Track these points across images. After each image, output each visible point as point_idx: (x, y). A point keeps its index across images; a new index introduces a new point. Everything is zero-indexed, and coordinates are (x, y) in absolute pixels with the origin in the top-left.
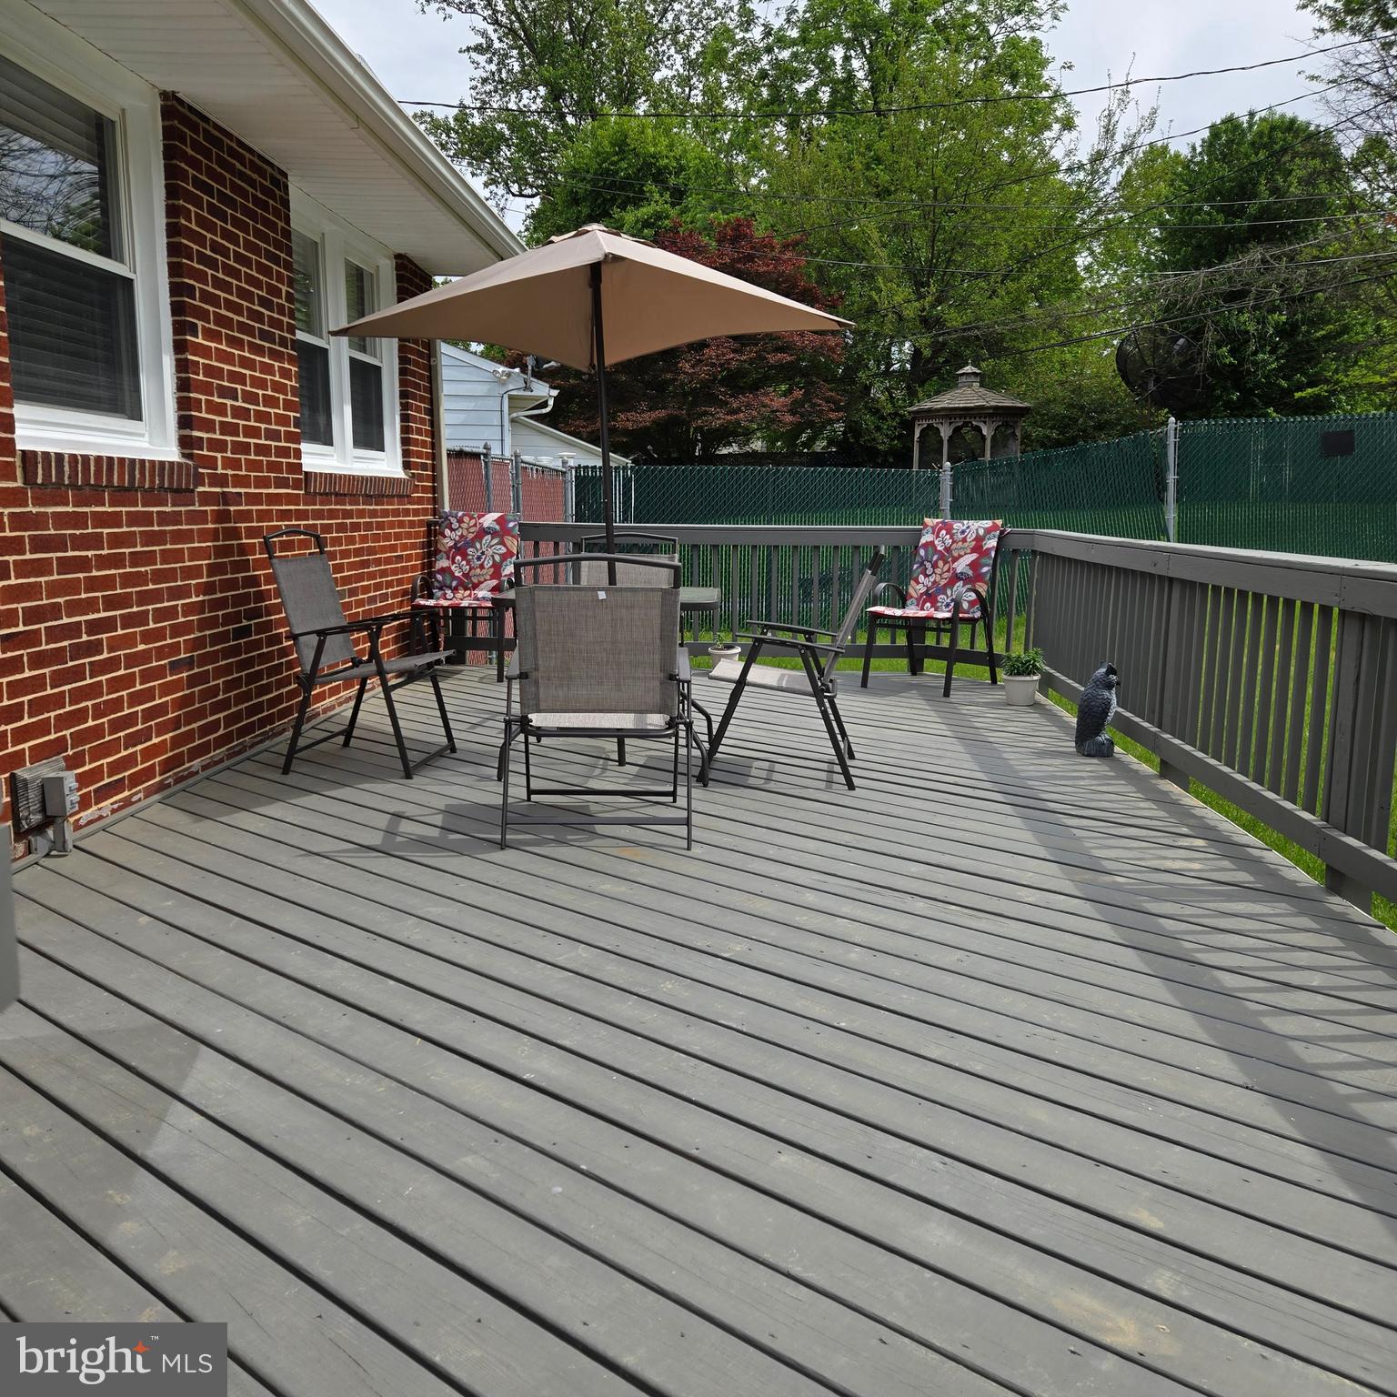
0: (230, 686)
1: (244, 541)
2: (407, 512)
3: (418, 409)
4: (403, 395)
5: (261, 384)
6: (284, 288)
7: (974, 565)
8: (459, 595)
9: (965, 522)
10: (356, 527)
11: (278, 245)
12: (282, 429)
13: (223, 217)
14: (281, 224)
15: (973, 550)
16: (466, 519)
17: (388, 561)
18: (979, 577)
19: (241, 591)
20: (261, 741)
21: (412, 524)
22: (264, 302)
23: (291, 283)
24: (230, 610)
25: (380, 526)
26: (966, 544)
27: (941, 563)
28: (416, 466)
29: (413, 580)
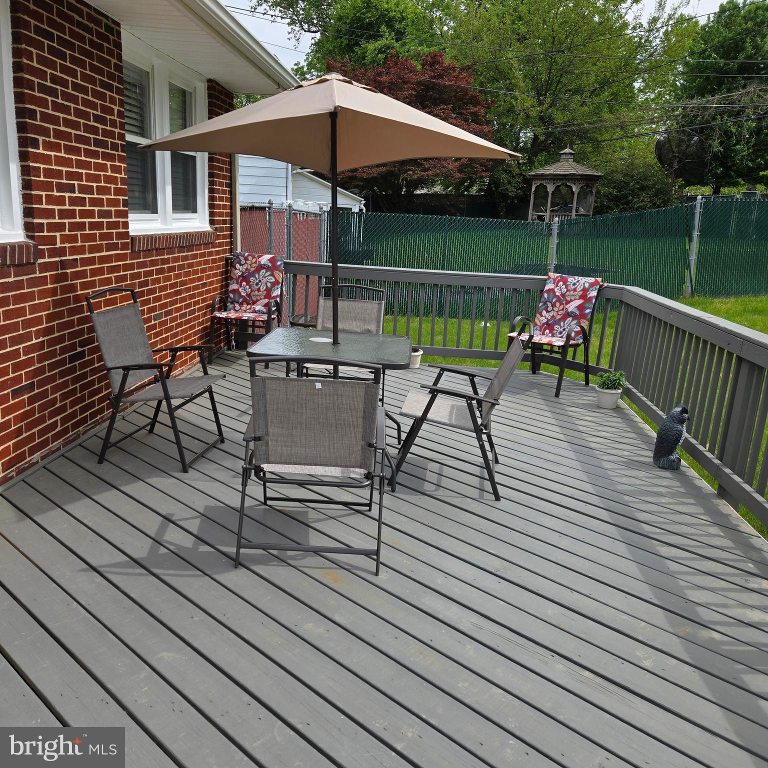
0: (64, 397)
1: (79, 292)
2: (211, 254)
3: (221, 184)
4: (211, 175)
5: (97, 179)
6: (116, 108)
7: (580, 308)
8: (244, 308)
9: (576, 277)
10: (171, 269)
11: (111, 76)
12: (113, 209)
13: (63, 56)
14: (113, 61)
15: (581, 297)
16: (250, 258)
17: (196, 288)
18: (583, 316)
19: (77, 328)
20: (93, 428)
21: (214, 261)
22: (97, 119)
23: (122, 104)
24: (67, 343)
25: (190, 265)
26: (576, 293)
27: (558, 304)
28: (219, 222)
29: (213, 298)
